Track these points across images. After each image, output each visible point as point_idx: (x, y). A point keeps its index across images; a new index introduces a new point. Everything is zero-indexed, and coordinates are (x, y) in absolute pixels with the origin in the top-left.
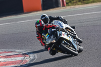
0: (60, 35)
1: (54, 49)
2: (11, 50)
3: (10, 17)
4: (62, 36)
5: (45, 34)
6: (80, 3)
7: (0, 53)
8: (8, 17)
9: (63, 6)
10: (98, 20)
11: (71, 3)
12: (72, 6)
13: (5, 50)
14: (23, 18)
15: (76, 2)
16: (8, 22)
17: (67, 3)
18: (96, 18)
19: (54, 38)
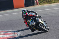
2: (6, 30)
3: (6, 11)
4: (39, 21)
5: (29, 20)
6: (47, 3)
7: (0, 32)
9: (37, 4)
10: (58, 13)
11: (42, 3)
12: (42, 5)
13: (3, 30)
14: (13, 12)
15: (45, 3)
16: (5, 14)
17: (39, 3)
18: (56, 12)
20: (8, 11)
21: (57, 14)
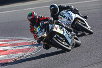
0: (53, 28)
13: (12, 38)
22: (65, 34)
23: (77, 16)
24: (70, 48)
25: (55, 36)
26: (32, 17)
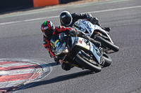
0: (76, 42)
1: (67, 62)
3: (14, 13)
4: (79, 44)
8: (11, 14)
14: (32, 15)
18: (135, 15)
19: (66, 46)
20: (19, 13)
21: (136, 20)
22: (92, 50)
23: (97, 27)
24: (99, 68)
25: (80, 52)
26: (47, 28)
